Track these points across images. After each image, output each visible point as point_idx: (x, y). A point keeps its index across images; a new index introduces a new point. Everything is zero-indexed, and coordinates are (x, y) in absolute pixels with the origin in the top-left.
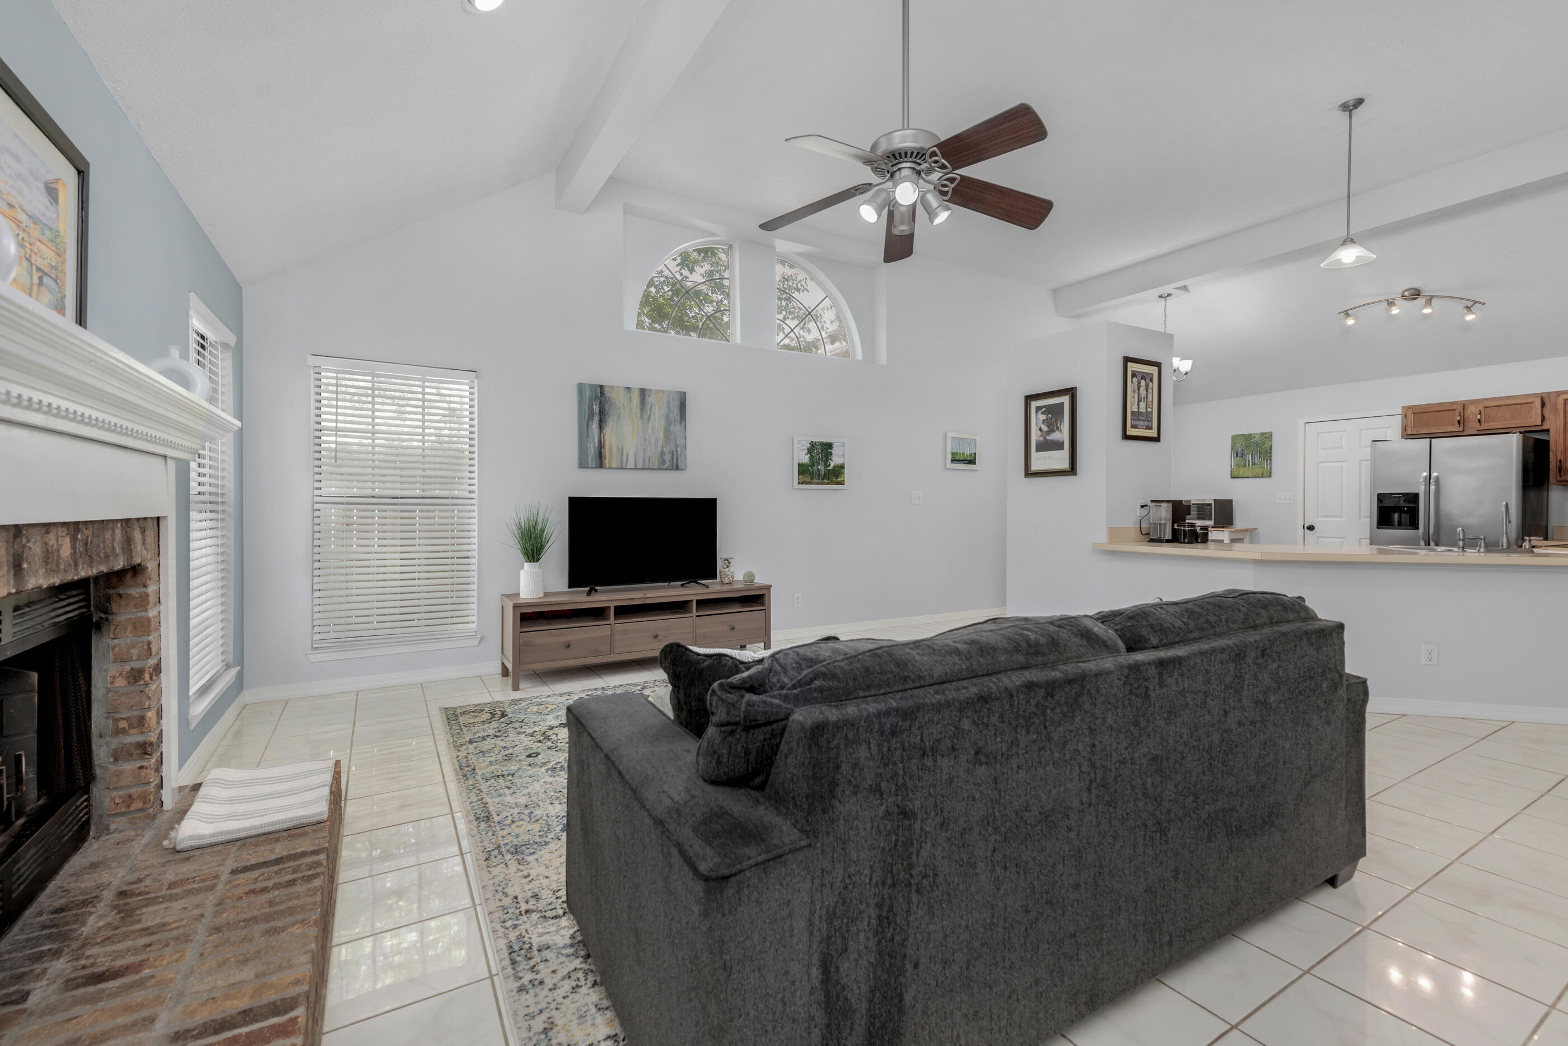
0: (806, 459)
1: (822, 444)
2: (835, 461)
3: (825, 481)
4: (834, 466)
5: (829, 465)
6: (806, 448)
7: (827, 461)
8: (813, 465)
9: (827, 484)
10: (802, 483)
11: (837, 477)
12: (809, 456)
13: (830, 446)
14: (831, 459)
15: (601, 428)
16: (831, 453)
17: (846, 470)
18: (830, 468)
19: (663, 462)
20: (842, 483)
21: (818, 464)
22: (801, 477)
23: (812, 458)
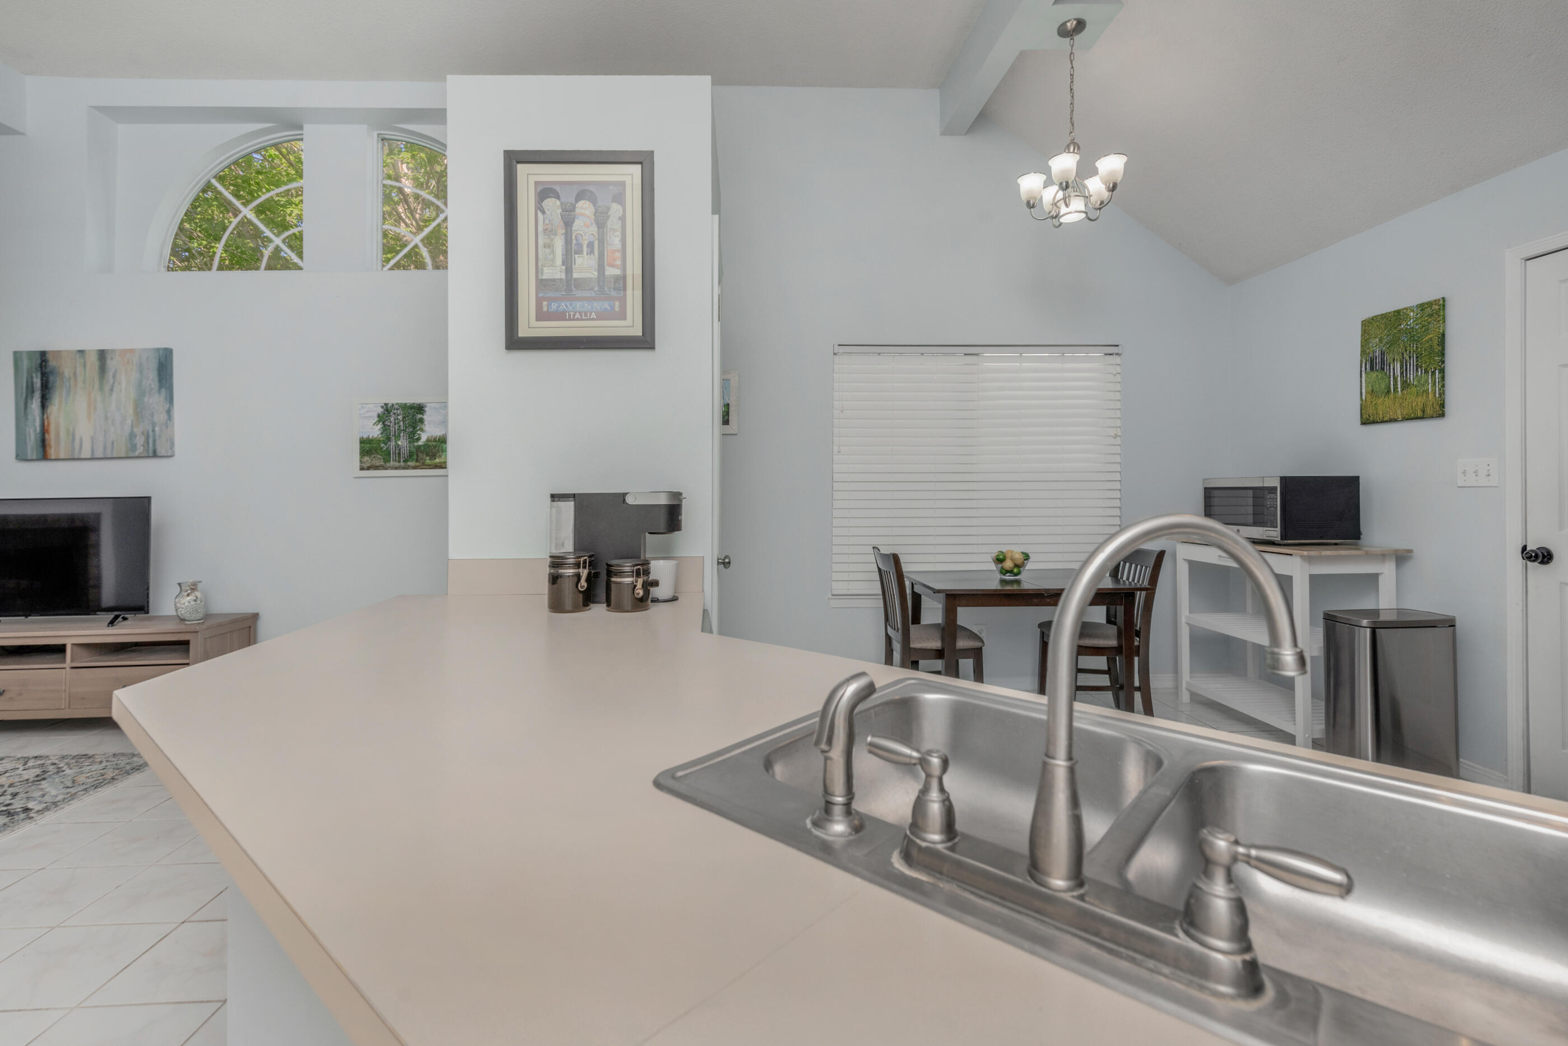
0: (375, 431)
1: (404, 407)
2: (429, 431)
3: (411, 464)
4: (428, 440)
5: (418, 439)
6: (375, 415)
7: (413, 433)
8: (389, 439)
9: (415, 468)
10: (368, 468)
11: (433, 456)
12: (380, 426)
13: (420, 409)
14: (422, 430)
15: (44, 406)
16: (421, 421)
17: (450, 446)
18: (420, 443)
19: (134, 447)
20: (442, 466)
21: (398, 437)
22: (366, 458)
23: (385, 428)
